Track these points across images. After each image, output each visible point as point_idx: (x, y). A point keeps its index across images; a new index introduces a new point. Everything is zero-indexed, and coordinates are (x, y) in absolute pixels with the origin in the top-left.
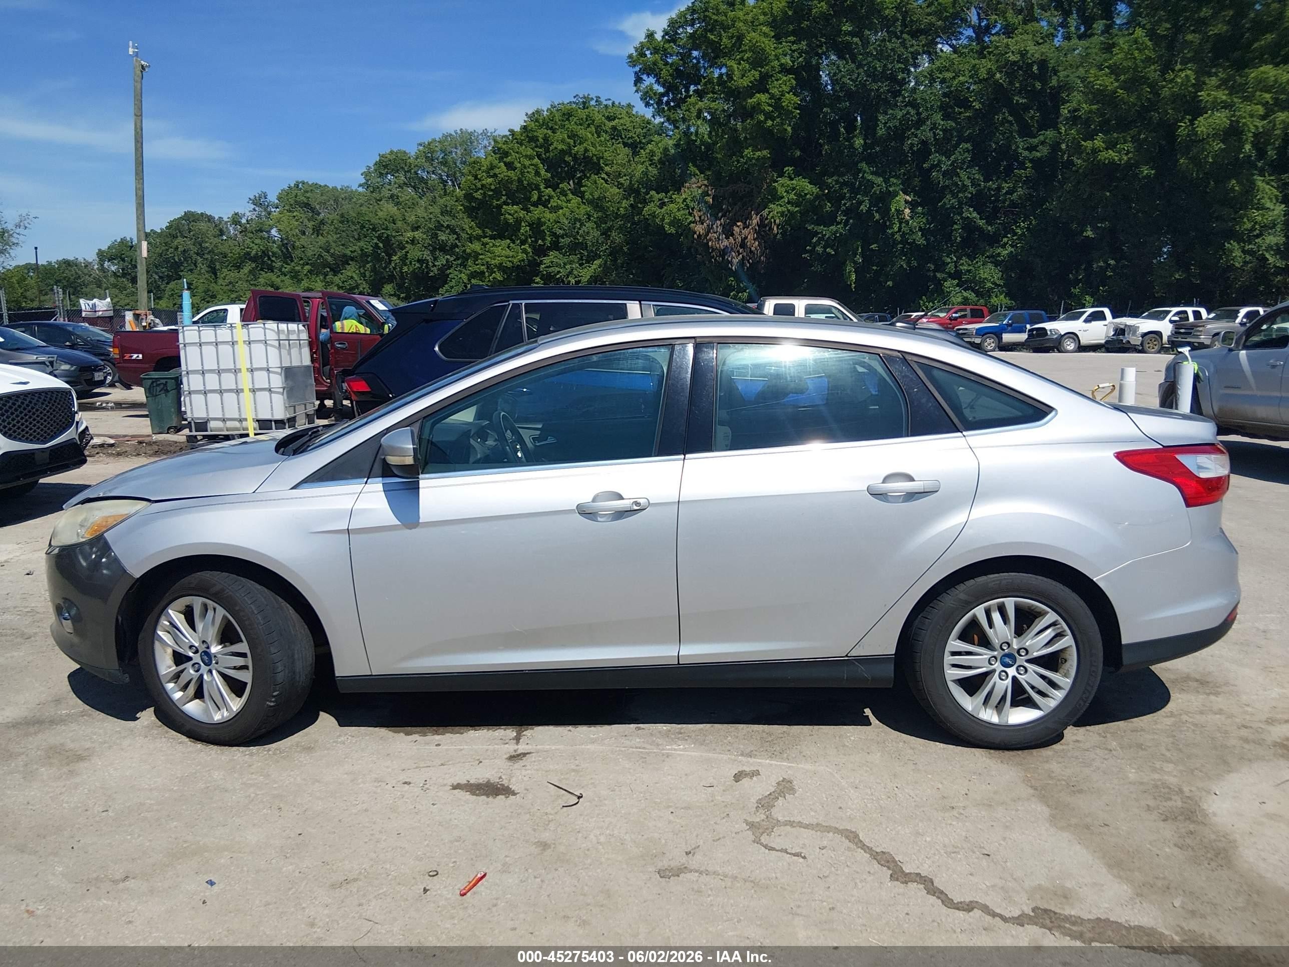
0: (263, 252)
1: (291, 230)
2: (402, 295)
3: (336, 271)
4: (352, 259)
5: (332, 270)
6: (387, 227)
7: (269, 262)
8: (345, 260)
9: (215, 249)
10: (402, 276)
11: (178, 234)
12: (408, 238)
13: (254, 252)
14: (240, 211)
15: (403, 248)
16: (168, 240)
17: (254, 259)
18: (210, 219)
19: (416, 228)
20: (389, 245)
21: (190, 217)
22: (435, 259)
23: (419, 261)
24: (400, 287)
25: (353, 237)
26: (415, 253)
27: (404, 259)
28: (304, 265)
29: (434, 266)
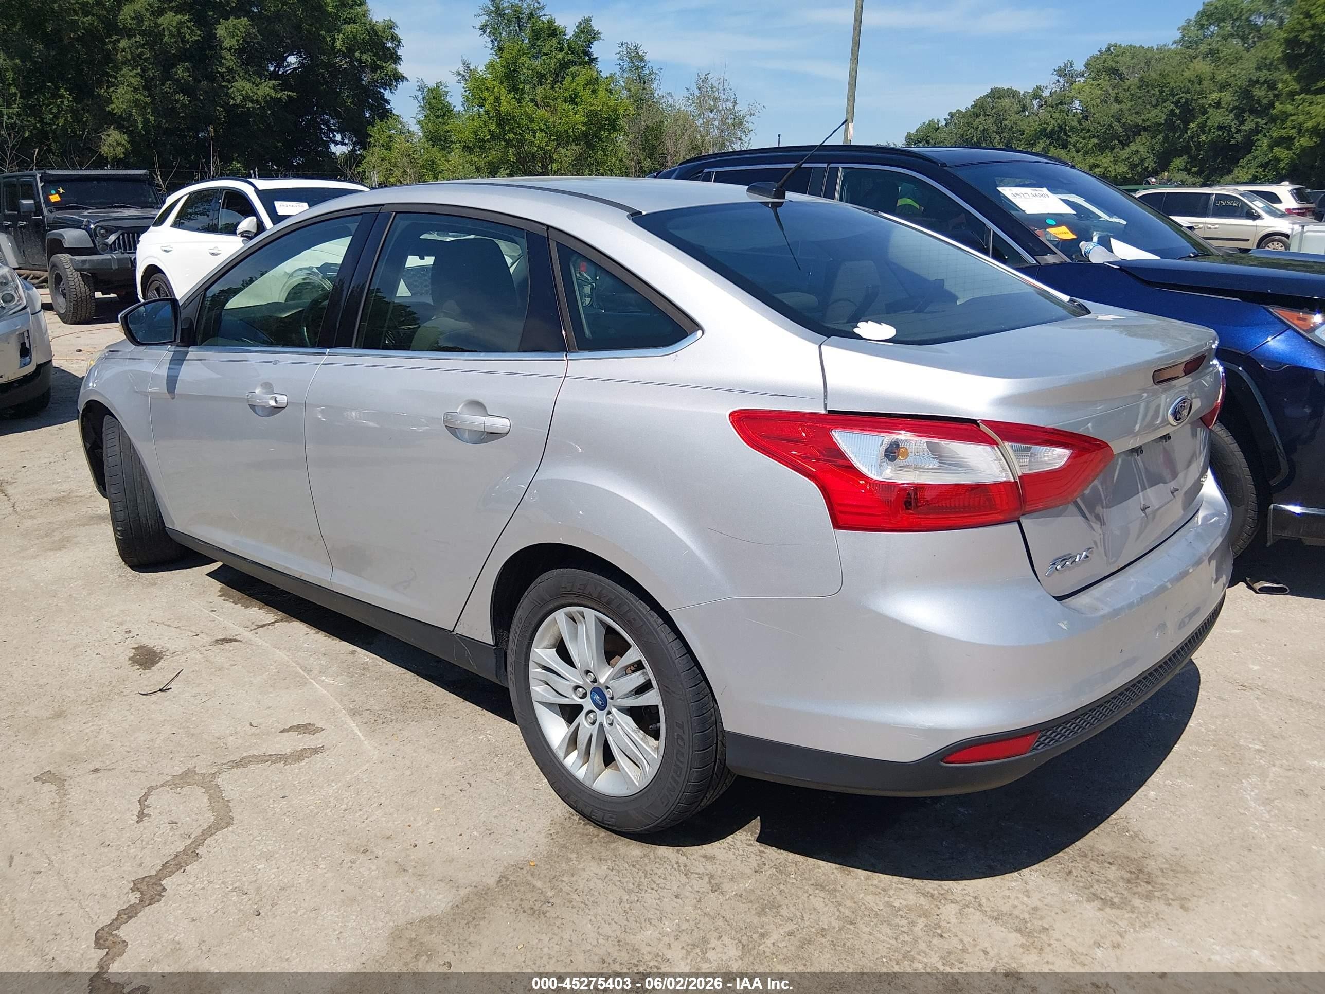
0: (1060, 127)
1: (1092, 99)
2: (1194, 170)
3: (1124, 144)
4: (1145, 129)
5: (1121, 142)
6: (1188, 89)
7: (1065, 138)
8: (1136, 130)
9: (1014, 126)
10: (1199, 146)
11: (982, 113)
12: (1213, 100)
13: (1050, 128)
14: (1043, 84)
15: (1205, 112)
16: (970, 119)
17: (1050, 136)
18: (1013, 94)
19: (1222, 88)
20: (1187, 112)
21: (996, 94)
22: (1242, 123)
23: (1220, 128)
24: (1193, 160)
25: (1150, 103)
26: (1217, 118)
27: (1202, 127)
28: (1090, 138)
29: (1238, 131)
